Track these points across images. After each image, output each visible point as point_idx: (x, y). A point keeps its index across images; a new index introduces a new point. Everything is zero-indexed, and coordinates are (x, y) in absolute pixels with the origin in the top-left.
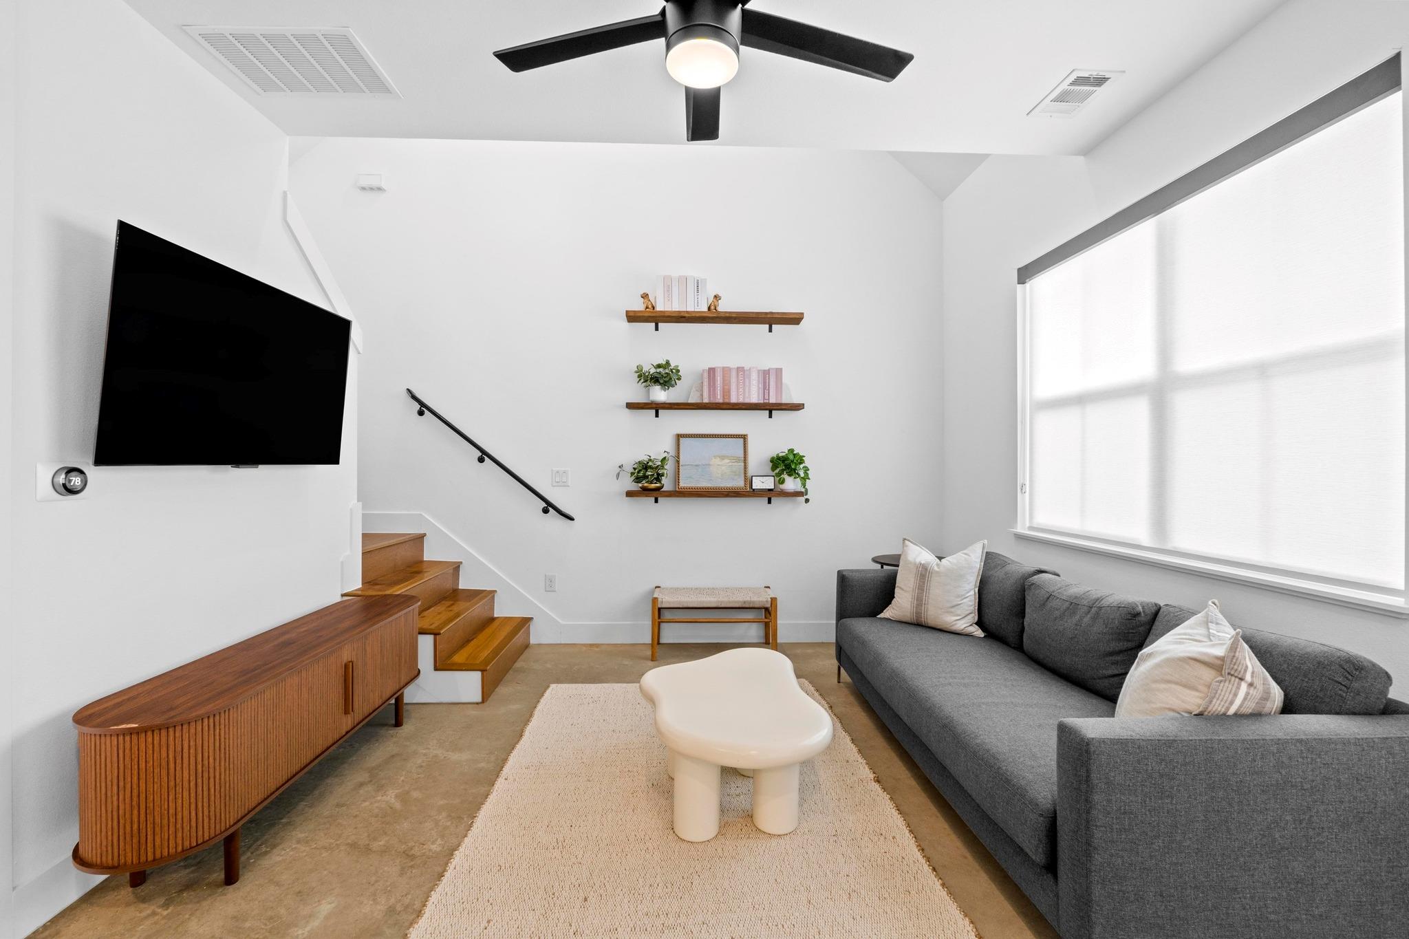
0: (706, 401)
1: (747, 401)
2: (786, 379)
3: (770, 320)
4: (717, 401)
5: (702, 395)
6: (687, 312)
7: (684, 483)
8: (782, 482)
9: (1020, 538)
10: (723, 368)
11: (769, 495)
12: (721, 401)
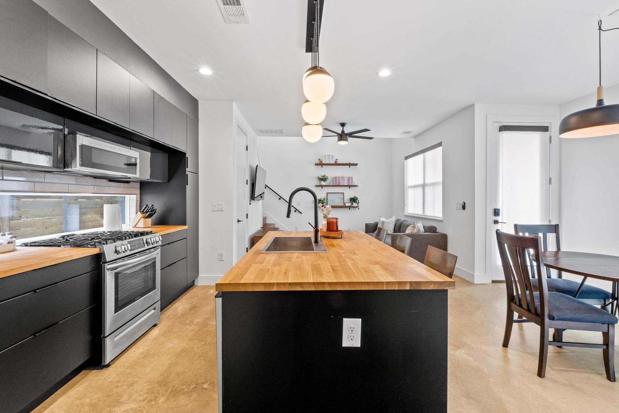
0: (334, 185)
1: (344, 185)
2: (353, 179)
3: (350, 165)
5: (333, 183)
6: (330, 163)
8: (353, 204)
9: (406, 216)
10: (339, 177)
11: (349, 207)
12: (338, 185)
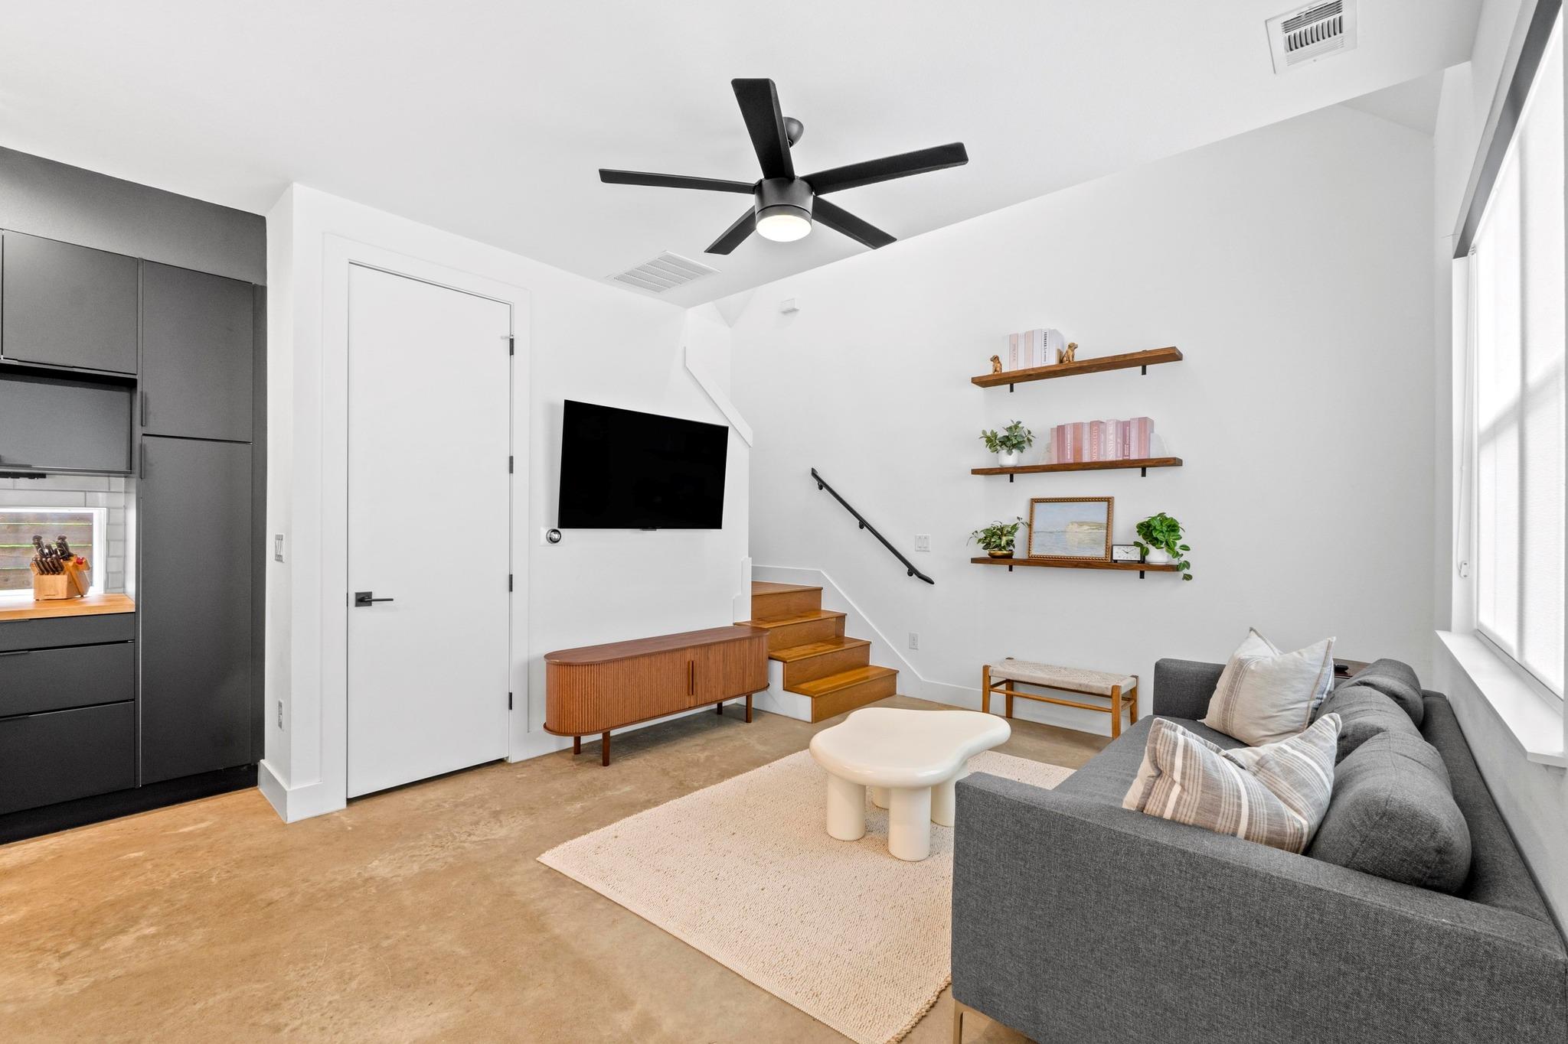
0: (1056, 462)
1: (1102, 459)
3: (1143, 361)
4: (1067, 461)
5: (1051, 456)
6: (1033, 369)
7: (1036, 552)
10: (1074, 424)
11: (1142, 567)
12: (1071, 461)
